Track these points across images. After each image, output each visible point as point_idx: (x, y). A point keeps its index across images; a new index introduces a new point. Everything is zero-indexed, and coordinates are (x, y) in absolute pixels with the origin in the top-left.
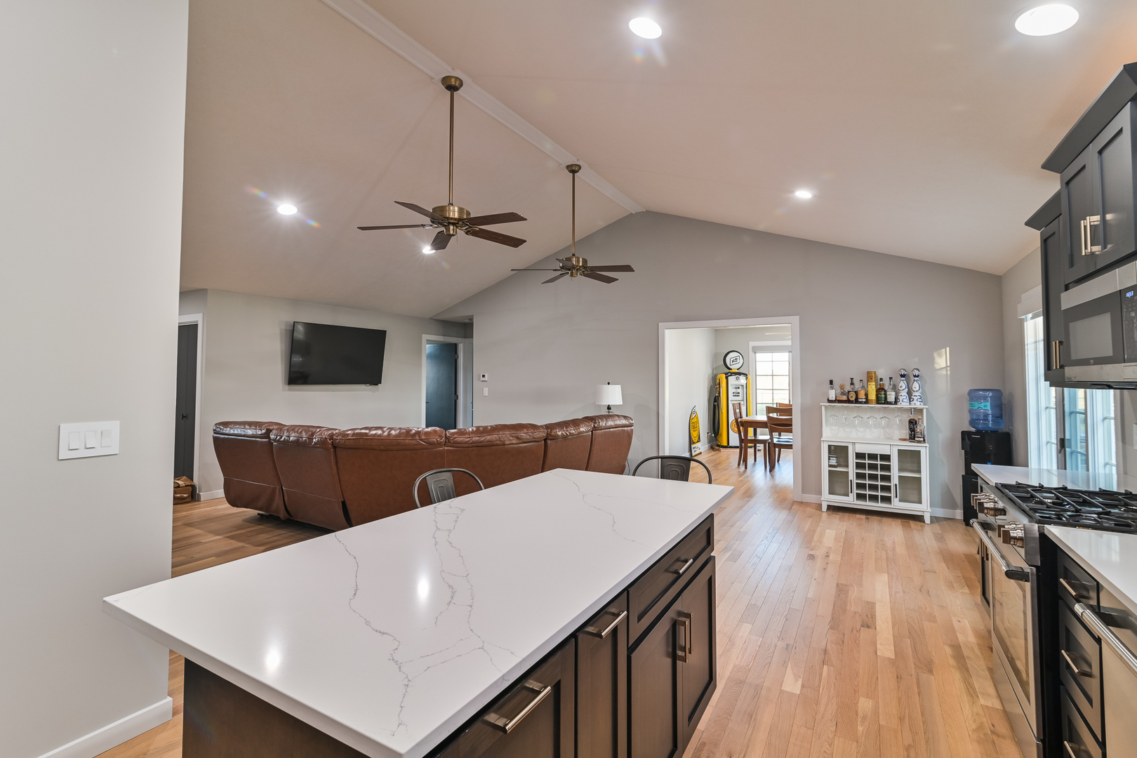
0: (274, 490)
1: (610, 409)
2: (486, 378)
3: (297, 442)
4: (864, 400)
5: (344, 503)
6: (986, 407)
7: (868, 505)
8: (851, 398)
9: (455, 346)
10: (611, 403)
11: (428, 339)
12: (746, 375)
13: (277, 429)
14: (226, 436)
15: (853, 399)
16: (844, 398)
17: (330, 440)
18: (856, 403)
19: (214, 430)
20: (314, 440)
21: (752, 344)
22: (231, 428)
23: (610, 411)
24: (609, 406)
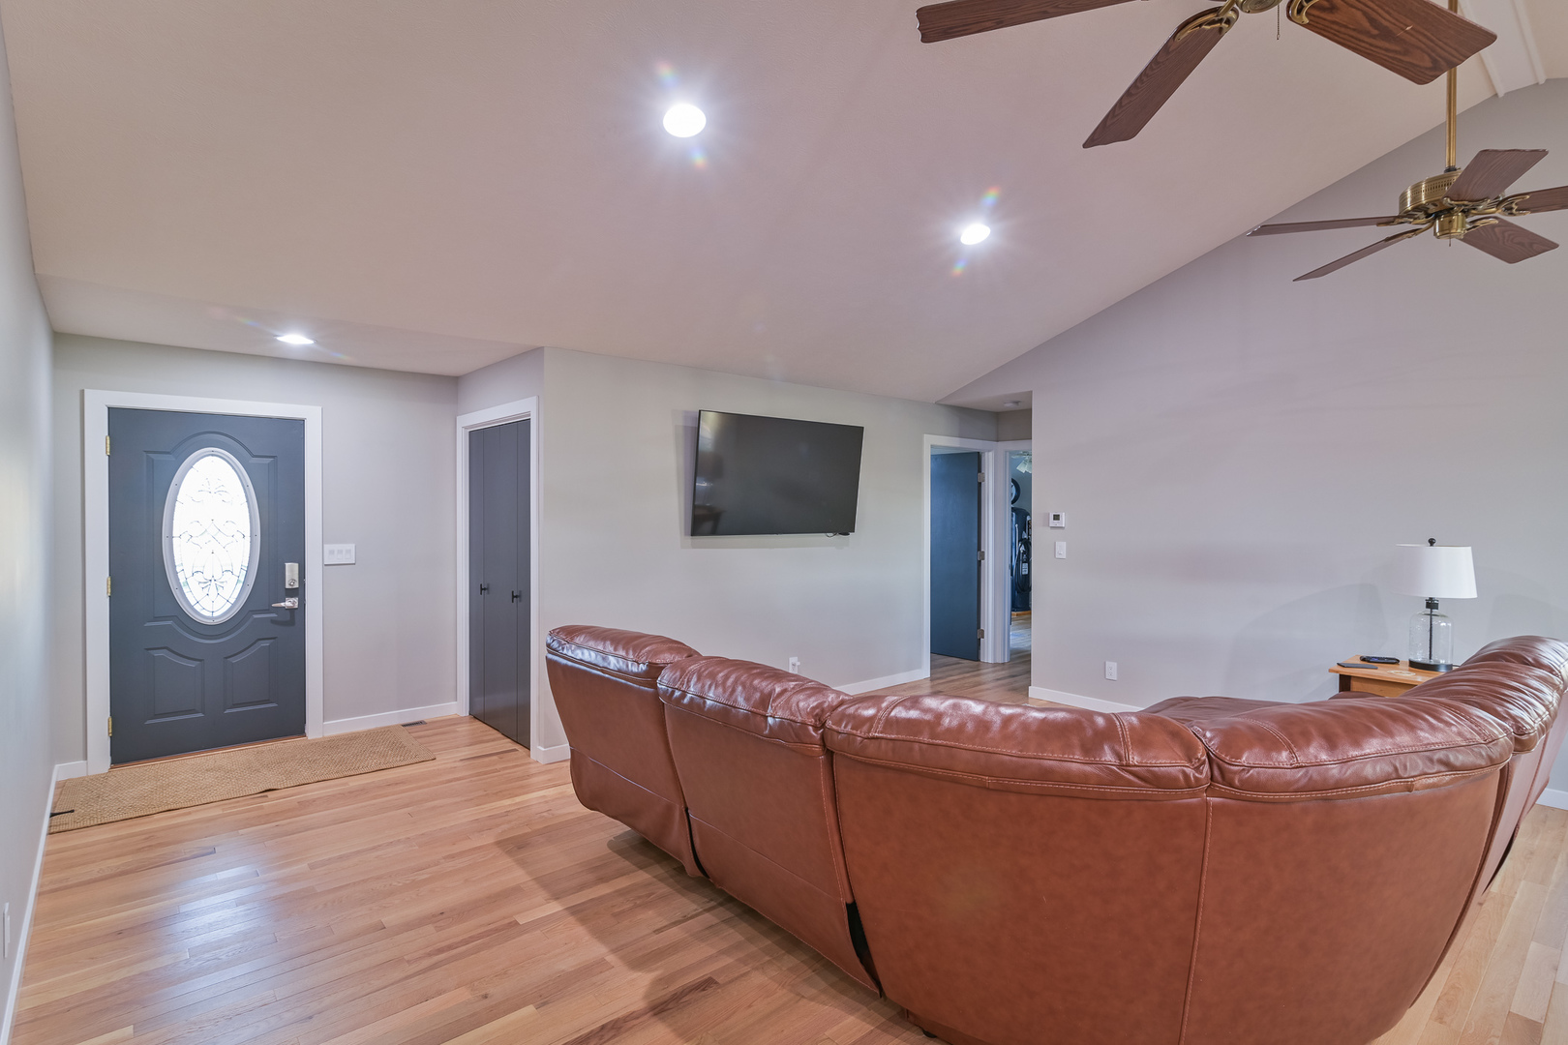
0: (669, 809)
1: (1436, 607)
2: (1063, 522)
3: (724, 715)
5: (852, 909)
9: (975, 460)
10: (1438, 594)
11: (935, 443)
13: (675, 666)
14: (570, 663)
17: (816, 729)
19: (548, 645)
20: (770, 720)
22: (579, 647)
23: (1435, 611)
24: (1431, 599)
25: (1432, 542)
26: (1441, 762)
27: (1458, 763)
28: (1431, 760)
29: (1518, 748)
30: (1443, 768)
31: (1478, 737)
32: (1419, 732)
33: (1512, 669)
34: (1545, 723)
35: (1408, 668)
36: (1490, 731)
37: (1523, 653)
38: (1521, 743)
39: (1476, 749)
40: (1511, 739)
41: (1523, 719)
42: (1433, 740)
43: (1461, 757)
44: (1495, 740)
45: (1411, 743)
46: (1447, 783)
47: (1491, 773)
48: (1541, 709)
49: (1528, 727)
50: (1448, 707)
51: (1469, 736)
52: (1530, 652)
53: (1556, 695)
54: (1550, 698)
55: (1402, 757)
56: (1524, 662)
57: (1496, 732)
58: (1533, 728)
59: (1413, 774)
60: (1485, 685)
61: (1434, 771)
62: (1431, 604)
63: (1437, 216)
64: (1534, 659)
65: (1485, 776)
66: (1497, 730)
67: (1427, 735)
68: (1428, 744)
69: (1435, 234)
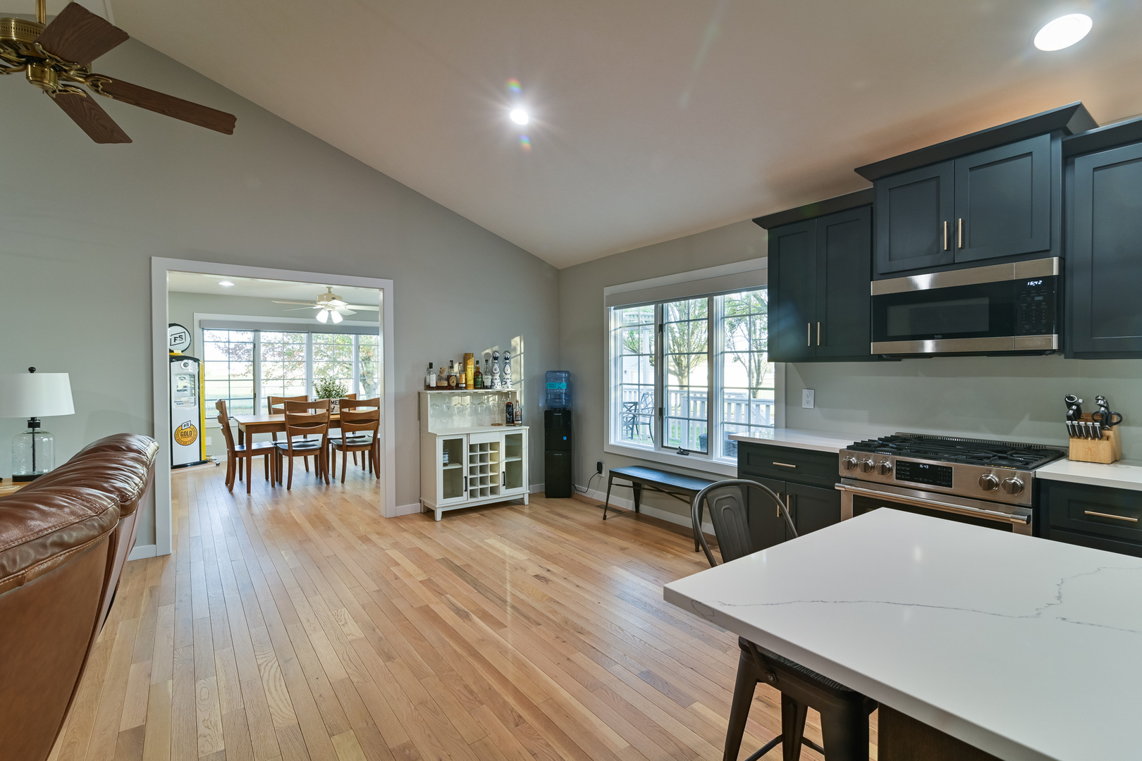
1: (38, 425)
4: (464, 385)
6: (563, 386)
7: (480, 500)
8: (450, 385)
10: (39, 414)
12: (198, 360)
15: (454, 384)
16: (445, 384)
18: (456, 389)
21: (198, 316)
23: (37, 429)
24: (33, 419)
25: (32, 370)
26: (54, 544)
27: (72, 540)
28: (44, 546)
29: (123, 513)
30: (56, 550)
31: (90, 512)
32: (29, 521)
33: (111, 456)
34: (141, 489)
35: (12, 483)
36: (100, 504)
37: (118, 444)
38: (126, 507)
39: (89, 523)
40: (118, 506)
41: (126, 489)
42: (44, 525)
43: (74, 534)
44: (105, 509)
45: (20, 535)
46: (63, 562)
47: (102, 540)
48: (137, 480)
49: (130, 494)
50: (60, 492)
51: (81, 513)
52: (123, 443)
53: (145, 469)
54: (142, 472)
55: (9, 553)
56: (118, 449)
57: (105, 503)
58: (134, 494)
59: (24, 566)
60: (89, 471)
61: (49, 555)
62: (33, 423)
63: (30, 60)
64: (127, 447)
65: (98, 544)
66: (106, 501)
67: (38, 523)
68: (41, 531)
69: (28, 77)
